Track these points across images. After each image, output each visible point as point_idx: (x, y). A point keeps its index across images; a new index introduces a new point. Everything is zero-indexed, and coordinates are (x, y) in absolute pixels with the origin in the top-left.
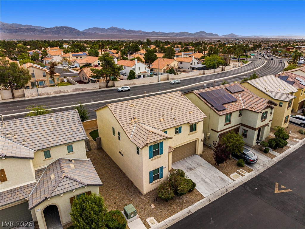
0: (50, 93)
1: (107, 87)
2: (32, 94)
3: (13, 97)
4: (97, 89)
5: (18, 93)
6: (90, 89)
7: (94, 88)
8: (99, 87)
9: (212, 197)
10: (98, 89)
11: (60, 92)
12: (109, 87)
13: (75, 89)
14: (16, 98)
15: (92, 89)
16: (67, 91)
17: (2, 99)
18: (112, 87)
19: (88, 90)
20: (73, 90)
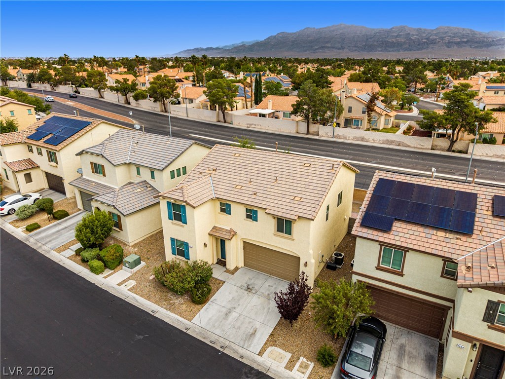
0: (349, 137)
1: (449, 150)
2: (327, 134)
3: (308, 133)
4: (426, 149)
5: (314, 128)
6: (413, 146)
7: (420, 147)
8: (430, 147)
9: (196, 330)
10: (428, 149)
11: (362, 139)
12: (454, 151)
13: (387, 140)
14: (311, 134)
15: (416, 146)
16: (373, 140)
17: (297, 133)
18: (460, 152)
19: (409, 146)
20: (383, 140)
